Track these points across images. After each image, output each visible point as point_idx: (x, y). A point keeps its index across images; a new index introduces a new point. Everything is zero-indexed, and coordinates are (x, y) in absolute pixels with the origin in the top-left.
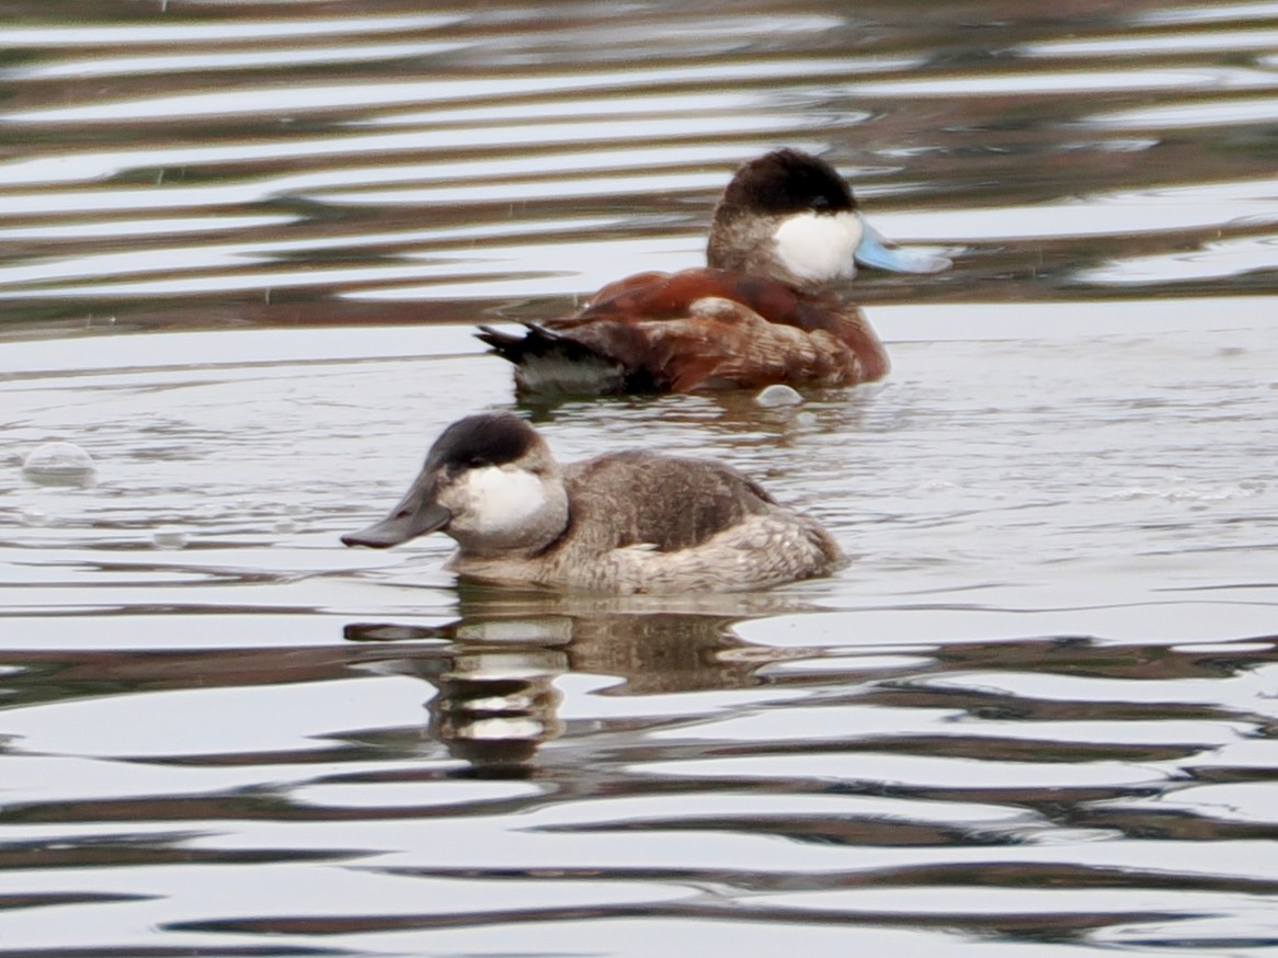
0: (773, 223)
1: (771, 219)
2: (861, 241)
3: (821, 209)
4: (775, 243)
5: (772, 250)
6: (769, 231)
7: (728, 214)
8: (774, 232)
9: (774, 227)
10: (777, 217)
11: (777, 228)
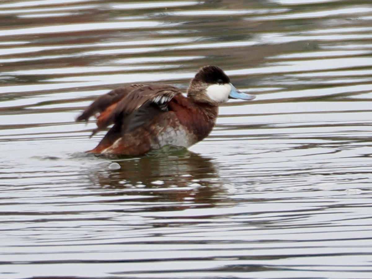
0: (207, 85)
1: (206, 84)
2: (231, 91)
3: (220, 83)
4: (206, 91)
5: (205, 92)
6: (205, 87)
7: (195, 82)
8: (206, 88)
9: (207, 86)
10: (209, 84)
11: (208, 87)
